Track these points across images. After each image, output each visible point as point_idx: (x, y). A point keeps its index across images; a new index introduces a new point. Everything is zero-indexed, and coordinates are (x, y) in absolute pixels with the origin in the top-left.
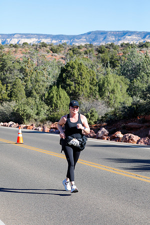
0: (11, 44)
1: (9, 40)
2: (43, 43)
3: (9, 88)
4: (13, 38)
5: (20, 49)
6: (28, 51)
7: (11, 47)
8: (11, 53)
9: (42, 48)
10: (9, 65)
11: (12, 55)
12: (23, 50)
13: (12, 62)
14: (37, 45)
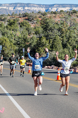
0: (52, 12)
1: (50, 9)
2: (74, 10)
3: (51, 42)
4: (54, 7)
5: (58, 15)
6: (64, 16)
7: (52, 14)
8: (52, 18)
9: (73, 14)
10: (50, 26)
11: (53, 19)
12: (60, 16)
13: (53, 24)
14: (70, 12)
